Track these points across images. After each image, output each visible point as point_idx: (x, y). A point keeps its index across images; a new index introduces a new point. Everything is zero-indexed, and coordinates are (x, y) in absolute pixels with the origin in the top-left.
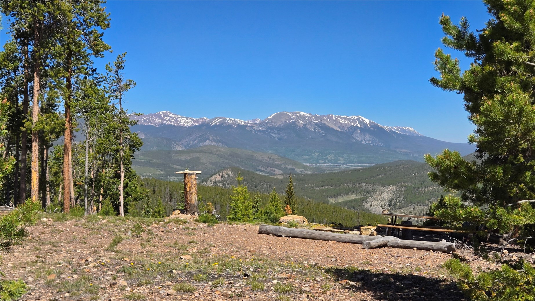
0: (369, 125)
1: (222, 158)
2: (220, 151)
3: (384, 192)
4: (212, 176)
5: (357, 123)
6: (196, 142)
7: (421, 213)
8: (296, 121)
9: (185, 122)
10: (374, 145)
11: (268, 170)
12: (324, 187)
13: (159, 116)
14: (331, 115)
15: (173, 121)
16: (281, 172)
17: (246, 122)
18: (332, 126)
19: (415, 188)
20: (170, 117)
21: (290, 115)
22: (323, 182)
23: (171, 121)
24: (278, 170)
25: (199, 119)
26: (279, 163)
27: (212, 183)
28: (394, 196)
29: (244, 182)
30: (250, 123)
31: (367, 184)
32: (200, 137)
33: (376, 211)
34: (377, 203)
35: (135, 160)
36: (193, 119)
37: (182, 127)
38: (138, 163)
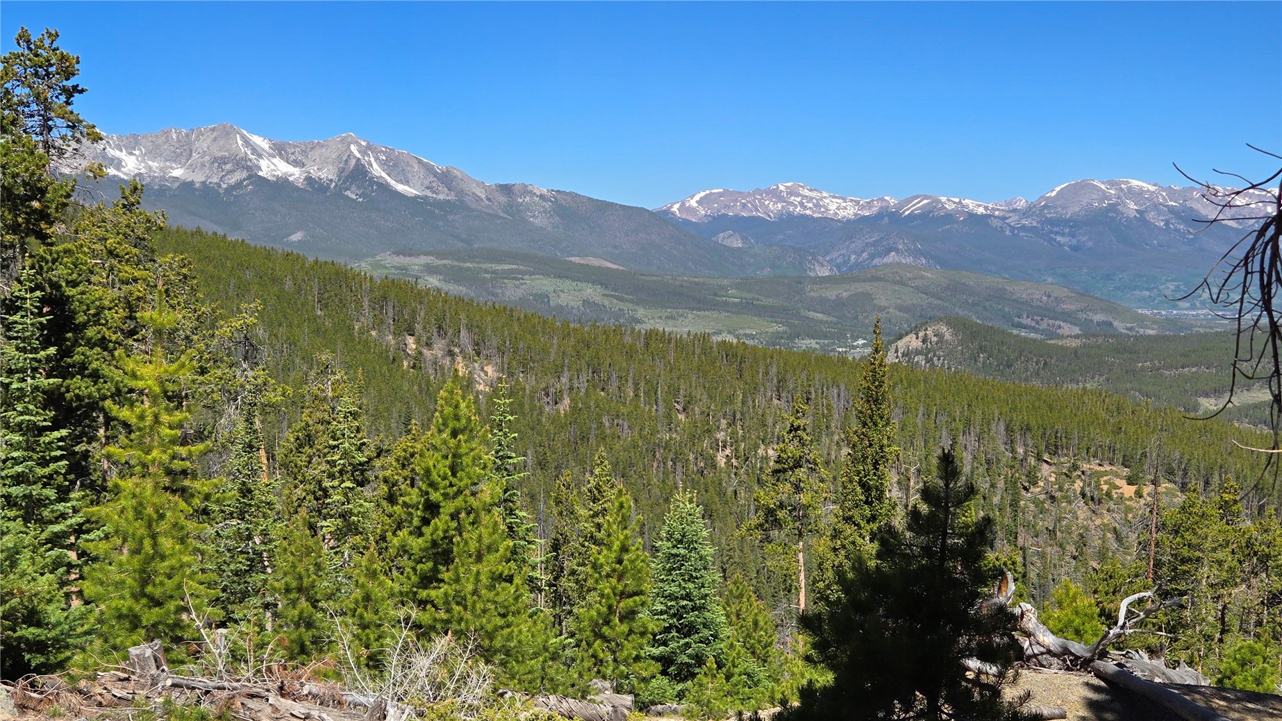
1: (926, 294)
2: (922, 277)
4: (900, 337)
6: (865, 255)
8: (1117, 204)
9: (838, 209)
11: (1044, 325)
12: (1186, 369)
13: (776, 195)
15: (810, 205)
16: (1077, 331)
17: (990, 206)
20: (804, 197)
21: (1103, 187)
22: (1183, 355)
23: (806, 206)
24: (1069, 325)
25: (873, 201)
26: (1073, 308)
27: (900, 355)
29: (978, 353)
30: (998, 210)
32: (874, 244)
35: (718, 298)
36: (859, 202)
37: (831, 219)
38: (725, 307)
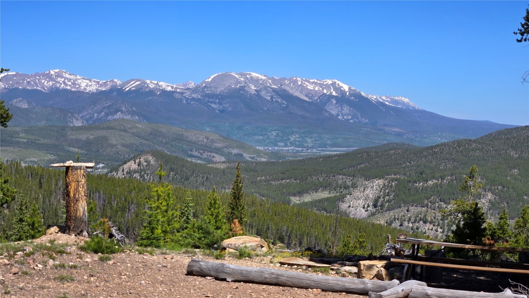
0: (348, 93)
1: (139, 137)
2: (137, 127)
3: (368, 187)
4: (125, 163)
5: (332, 90)
6: (103, 114)
7: (418, 217)
8: (245, 86)
9: (86, 86)
10: (354, 122)
11: (205, 156)
12: (284, 181)
13: (49, 77)
14: (295, 78)
15: (70, 83)
16: (223, 159)
17: (174, 85)
18: (297, 94)
19: (410, 182)
20: (65, 78)
21: (237, 76)
22: (282, 173)
23: (67, 84)
24: (219, 156)
25: (107, 81)
26: (221, 146)
27: (125, 173)
28: (382, 193)
29: (169, 172)
30: (179, 88)
31: (344, 177)
32: (108, 107)
33: (356, 214)
34: (357, 203)
35: (13, 139)
36: (99, 82)
37: (83, 92)
38: (18, 144)
